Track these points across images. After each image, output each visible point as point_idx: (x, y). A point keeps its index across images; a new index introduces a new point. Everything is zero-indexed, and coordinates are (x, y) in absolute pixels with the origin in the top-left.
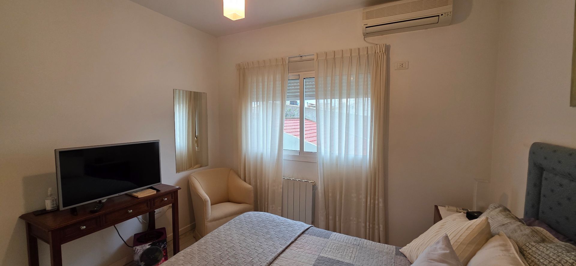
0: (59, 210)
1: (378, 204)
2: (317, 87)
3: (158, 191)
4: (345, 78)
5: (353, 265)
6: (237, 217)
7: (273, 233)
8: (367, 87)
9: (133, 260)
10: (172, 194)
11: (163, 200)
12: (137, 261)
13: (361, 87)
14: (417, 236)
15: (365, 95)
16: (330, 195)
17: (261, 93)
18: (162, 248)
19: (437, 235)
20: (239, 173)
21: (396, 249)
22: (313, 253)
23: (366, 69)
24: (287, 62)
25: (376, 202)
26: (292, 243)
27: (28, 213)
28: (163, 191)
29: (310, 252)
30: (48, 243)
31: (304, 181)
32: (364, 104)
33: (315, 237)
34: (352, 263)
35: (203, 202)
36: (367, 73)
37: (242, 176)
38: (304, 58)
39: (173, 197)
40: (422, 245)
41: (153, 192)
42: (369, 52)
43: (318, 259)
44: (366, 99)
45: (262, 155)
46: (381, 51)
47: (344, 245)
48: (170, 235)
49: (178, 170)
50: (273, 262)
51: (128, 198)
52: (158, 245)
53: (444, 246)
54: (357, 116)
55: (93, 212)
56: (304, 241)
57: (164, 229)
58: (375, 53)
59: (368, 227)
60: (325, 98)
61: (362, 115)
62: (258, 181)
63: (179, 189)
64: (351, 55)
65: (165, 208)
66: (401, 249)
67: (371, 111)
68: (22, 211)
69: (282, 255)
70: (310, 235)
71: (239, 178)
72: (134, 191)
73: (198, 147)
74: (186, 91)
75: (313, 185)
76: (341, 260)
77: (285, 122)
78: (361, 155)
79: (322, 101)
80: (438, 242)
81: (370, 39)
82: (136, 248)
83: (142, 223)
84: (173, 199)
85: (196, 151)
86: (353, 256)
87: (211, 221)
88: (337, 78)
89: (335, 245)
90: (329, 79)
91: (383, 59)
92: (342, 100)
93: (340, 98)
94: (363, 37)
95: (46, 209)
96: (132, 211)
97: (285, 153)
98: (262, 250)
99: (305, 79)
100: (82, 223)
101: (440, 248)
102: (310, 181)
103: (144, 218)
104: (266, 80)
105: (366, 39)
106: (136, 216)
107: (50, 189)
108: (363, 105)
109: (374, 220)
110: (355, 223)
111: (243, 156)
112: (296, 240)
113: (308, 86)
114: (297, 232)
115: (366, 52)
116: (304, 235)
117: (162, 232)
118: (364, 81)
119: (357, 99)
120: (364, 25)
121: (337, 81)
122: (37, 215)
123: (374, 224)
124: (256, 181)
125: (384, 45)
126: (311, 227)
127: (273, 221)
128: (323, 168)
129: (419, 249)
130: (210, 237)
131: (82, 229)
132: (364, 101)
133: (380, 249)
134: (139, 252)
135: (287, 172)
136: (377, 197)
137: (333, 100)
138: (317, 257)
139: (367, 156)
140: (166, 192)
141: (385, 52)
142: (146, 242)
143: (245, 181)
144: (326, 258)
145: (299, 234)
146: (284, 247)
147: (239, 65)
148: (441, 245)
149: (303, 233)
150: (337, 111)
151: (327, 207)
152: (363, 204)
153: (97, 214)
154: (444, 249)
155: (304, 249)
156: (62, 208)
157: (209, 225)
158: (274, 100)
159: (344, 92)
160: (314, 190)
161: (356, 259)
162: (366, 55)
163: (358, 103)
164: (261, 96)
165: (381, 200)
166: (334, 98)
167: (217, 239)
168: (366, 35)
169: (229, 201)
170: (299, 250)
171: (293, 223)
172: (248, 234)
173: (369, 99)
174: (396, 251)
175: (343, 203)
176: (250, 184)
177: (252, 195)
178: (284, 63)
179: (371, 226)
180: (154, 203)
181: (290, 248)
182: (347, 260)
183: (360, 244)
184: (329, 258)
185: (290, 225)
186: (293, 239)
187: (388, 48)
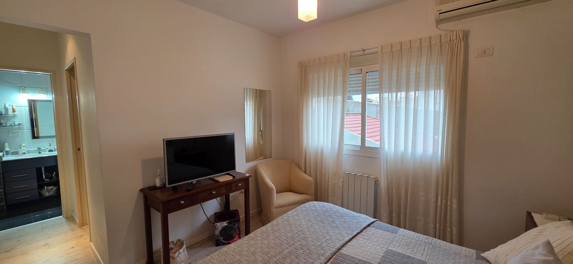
0: (166, 186)
1: (451, 206)
2: (381, 81)
3: (234, 177)
4: (413, 70)
5: (425, 262)
6: (303, 205)
7: (338, 222)
8: (440, 78)
9: (215, 235)
10: (244, 181)
11: (237, 185)
12: (218, 236)
13: (432, 78)
14: (504, 241)
15: (437, 87)
16: (394, 191)
17: (322, 88)
18: (236, 227)
19: (533, 242)
20: (300, 165)
21: (477, 253)
22: (380, 246)
23: (439, 59)
24: (349, 57)
25: (449, 203)
26: (358, 233)
27: (145, 187)
28: (237, 177)
29: (377, 244)
30: (160, 212)
31: (365, 176)
32: (436, 96)
33: (381, 231)
34: (424, 260)
35: (269, 190)
36: (440, 63)
37: (303, 168)
38: (367, 52)
39: (246, 184)
40: (513, 251)
41: (231, 178)
42: (443, 41)
43: (386, 252)
44: (438, 91)
45: (322, 149)
46: (458, 37)
47: (414, 242)
48: (242, 216)
49: (248, 161)
50: (341, 248)
51: (211, 182)
52: (233, 224)
53: (545, 252)
54: (426, 111)
55: (188, 190)
56: (370, 233)
57: (237, 211)
58: (450, 40)
59: (438, 229)
60: (390, 91)
61: (433, 110)
62: (318, 174)
63: (250, 176)
64: (421, 44)
65: (237, 193)
66: (483, 253)
67: (444, 104)
68: (141, 187)
69: (349, 244)
70: (376, 228)
71: (300, 170)
72: (215, 176)
73: (262, 140)
74: (253, 89)
75: (375, 181)
76: (411, 255)
77: (346, 117)
78: (430, 150)
79: (386, 95)
80: (537, 248)
81: (442, 26)
82: (217, 225)
83: (220, 204)
84: (246, 185)
85: (261, 144)
86: (425, 254)
87: (277, 208)
88: (404, 70)
89: (404, 241)
90: (395, 72)
91: (460, 47)
92: (410, 93)
93: (407, 91)
94: (436, 24)
95: (156, 186)
96: (215, 192)
97: (345, 148)
98: (330, 237)
99: (367, 72)
100: (182, 198)
101: (540, 254)
102: (372, 177)
103: (221, 200)
104: (327, 76)
105: (439, 26)
106: (216, 198)
107: (159, 170)
108: (434, 97)
109: (445, 222)
110: (422, 223)
111: (304, 149)
112: (362, 231)
113: (370, 80)
114: (363, 224)
115: (439, 41)
116: (370, 228)
117: (235, 214)
118: (436, 73)
119: (427, 91)
120: (437, 11)
121: (404, 73)
122: (151, 190)
123: (445, 226)
124: (316, 174)
125: (462, 32)
126: (376, 221)
127: (337, 211)
128: (387, 164)
129: (508, 255)
130: (280, 220)
131: (181, 203)
132: (436, 94)
133: (457, 251)
134: (219, 228)
135: (348, 166)
136: (449, 198)
137: (399, 94)
138: (385, 250)
139: (438, 152)
140: (240, 178)
141: (463, 39)
142: (224, 220)
143: (305, 173)
144: (396, 252)
145: (364, 226)
146: (351, 237)
147: (301, 63)
148: (540, 250)
149: (369, 225)
150: (403, 105)
151: (390, 204)
152: (433, 204)
153: (191, 192)
154: (545, 255)
155: (371, 240)
156: (167, 186)
157: (274, 211)
158: (335, 95)
159: (412, 84)
160: (376, 186)
161: (428, 257)
162: (439, 44)
163: (428, 96)
164: (322, 91)
165: (454, 201)
166: (400, 92)
167: (286, 223)
168: (439, 22)
169: (291, 191)
170: (365, 241)
171: (358, 215)
172: (315, 221)
173: (442, 91)
174: (477, 255)
175: (408, 201)
176: (310, 176)
177: (313, 187)
178: (346, 58)
179: (442, 228)
180: (231, 187)
181: (357, 238)
182: (418, 257)
183: (433, 243)
184: (398, 252)
185: (354, 217)
186: (359, 230)
187: (466, 35)
